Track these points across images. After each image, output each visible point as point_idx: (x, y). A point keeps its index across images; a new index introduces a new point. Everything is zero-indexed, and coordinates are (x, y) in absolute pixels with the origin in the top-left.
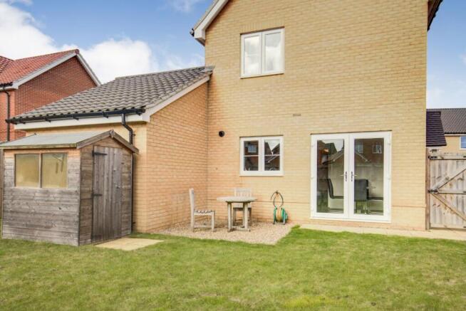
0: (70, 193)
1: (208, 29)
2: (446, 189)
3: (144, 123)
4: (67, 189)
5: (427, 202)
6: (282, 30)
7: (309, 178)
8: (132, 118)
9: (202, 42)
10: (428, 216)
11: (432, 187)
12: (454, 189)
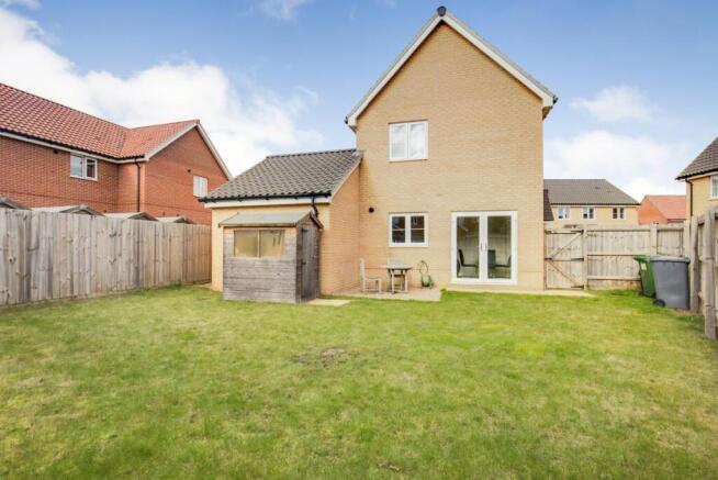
0: (287, 262)
1: (359, 117)
2: (558, 257)
3: (327, 204)
4: (284, 258)
5: (545, 267)
6: (425, 123)
7: (450, 249)
8: (318, 200)
9: (354, 129)
10: (545, 279)
11: (548, 256)
12: (564, 257)
